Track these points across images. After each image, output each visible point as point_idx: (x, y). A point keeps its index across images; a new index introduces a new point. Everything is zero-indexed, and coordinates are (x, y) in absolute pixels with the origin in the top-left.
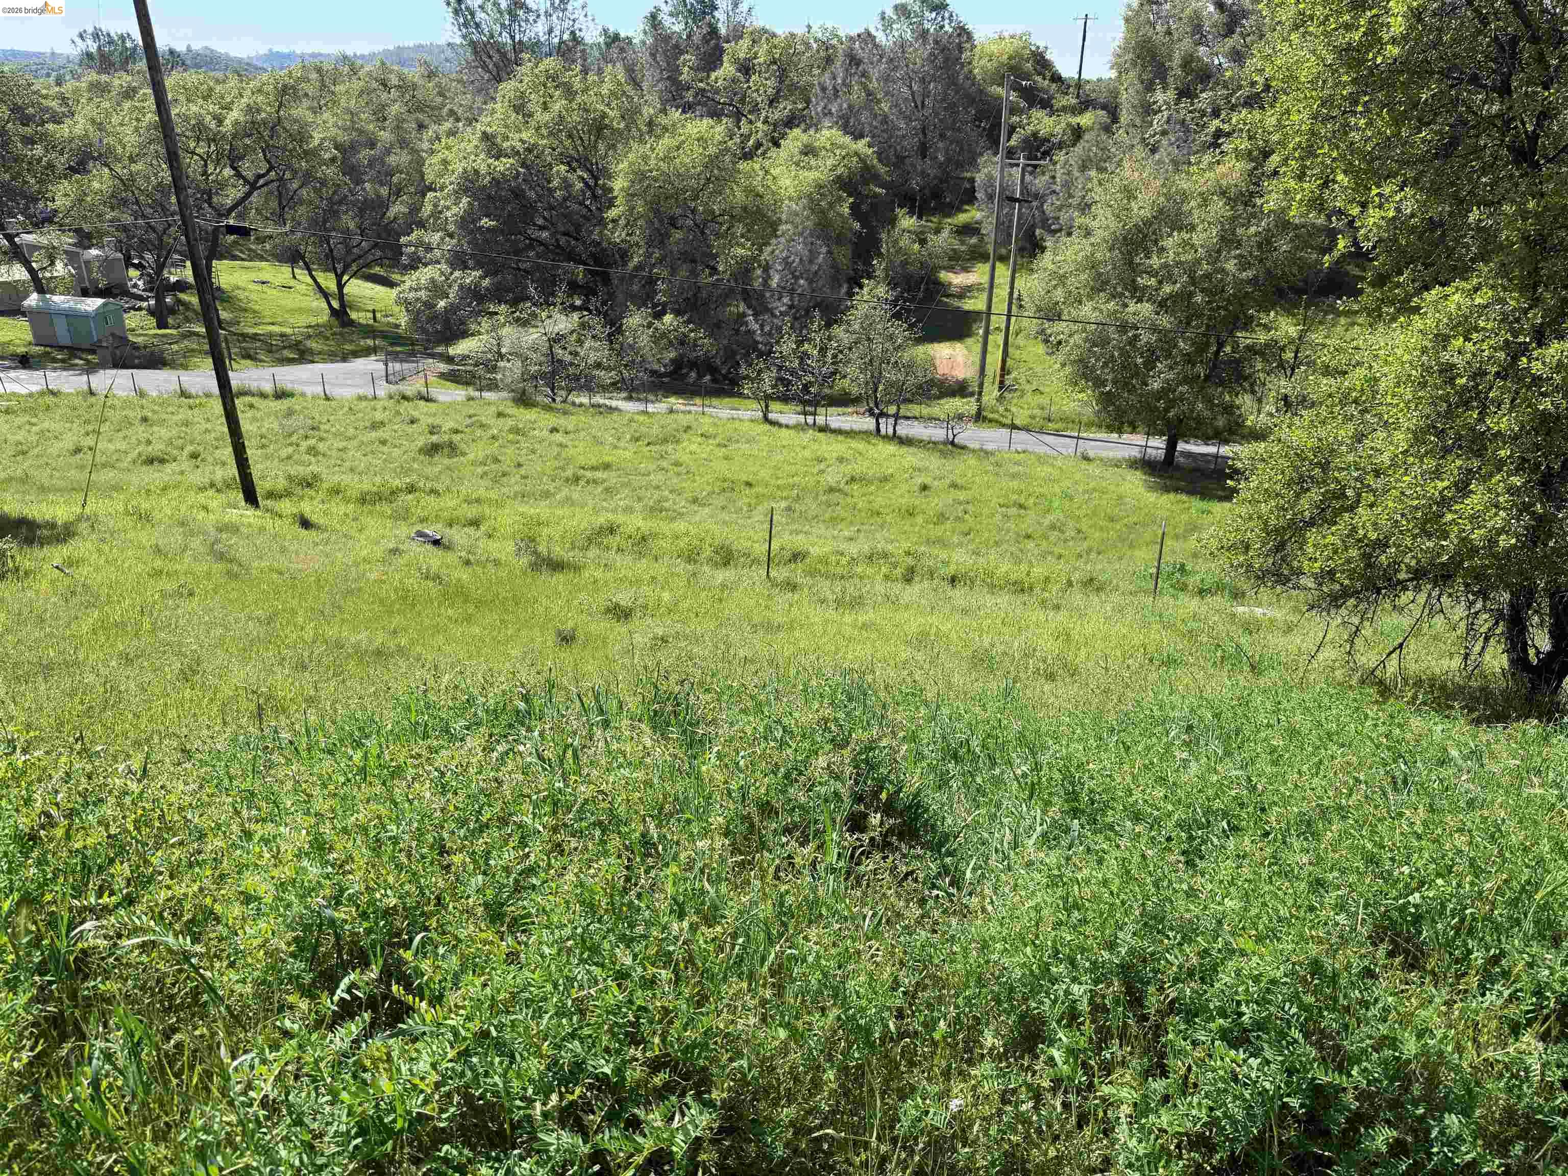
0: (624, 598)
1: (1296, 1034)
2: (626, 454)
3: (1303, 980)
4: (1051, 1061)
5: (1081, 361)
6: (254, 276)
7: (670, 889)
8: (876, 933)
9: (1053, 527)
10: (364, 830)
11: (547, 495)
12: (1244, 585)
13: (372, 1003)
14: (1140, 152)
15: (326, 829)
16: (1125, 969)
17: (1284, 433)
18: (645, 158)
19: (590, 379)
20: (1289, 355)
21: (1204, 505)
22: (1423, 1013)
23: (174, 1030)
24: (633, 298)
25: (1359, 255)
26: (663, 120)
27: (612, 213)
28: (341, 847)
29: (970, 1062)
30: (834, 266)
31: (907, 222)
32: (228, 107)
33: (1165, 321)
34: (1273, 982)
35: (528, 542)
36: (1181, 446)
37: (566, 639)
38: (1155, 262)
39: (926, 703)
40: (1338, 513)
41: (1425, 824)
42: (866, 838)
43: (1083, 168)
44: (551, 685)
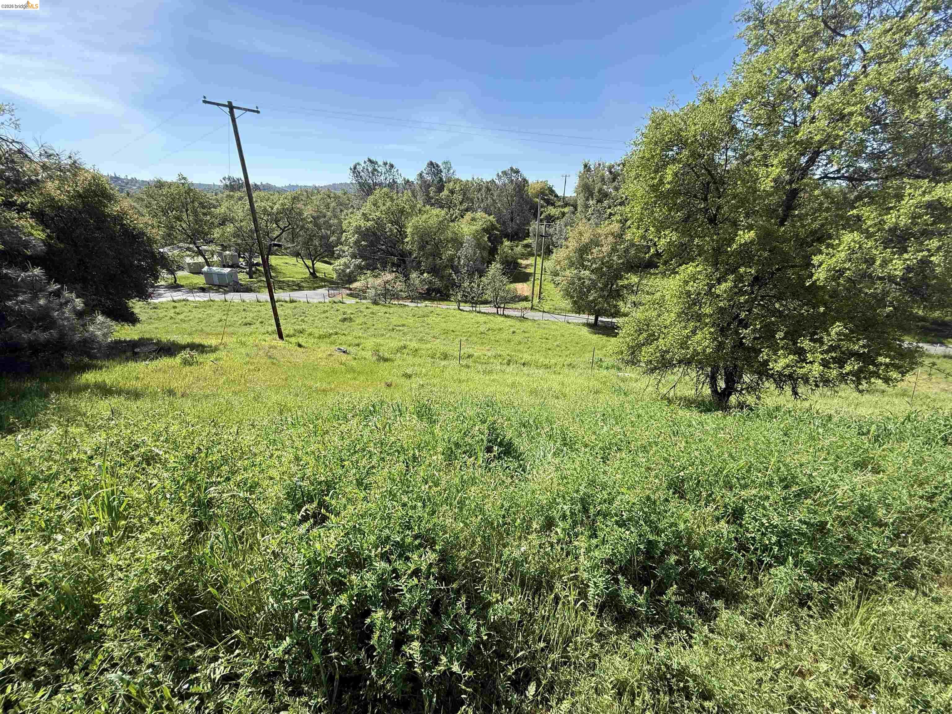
0: (409, 371)
1: (642, 522)
2: (410, 321)
3: (644, 503)
4: (556, 533)
5: (566, 290)
6: (283, 261)
7: (422, 474)
8: (495, 489)
9: (558, 346)
10: (313, 453)
11: (383, 335)
12: (621, 366)
13: (314, 516)
14: (584, 221)
15: (300, 453)
16: (582, 499)
17: (634, 314)
18: (418, 221)
19: (398, 295)
20: (635, 288)
21: (608, 338)
22: (686, 514)
23: (241, 527)
24: (413, 267)
25: (658, 255)
26: (424, 209)
27: (406, 240)
28: (305, 459)
29: (528, 534)
30: (482, 257)
31: (507, 243)
32: (275, 204)
33: (593, 277)
34: (634, 504)
35: (376, 352)
36: (600, 319)
37: (389, 385)
38: (590, 257)
39: (514, 407)
40: (652, 341)
41: (685, 447)
42: (492, 455)
43: (566, 226)
44: (382, 402)
